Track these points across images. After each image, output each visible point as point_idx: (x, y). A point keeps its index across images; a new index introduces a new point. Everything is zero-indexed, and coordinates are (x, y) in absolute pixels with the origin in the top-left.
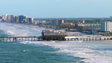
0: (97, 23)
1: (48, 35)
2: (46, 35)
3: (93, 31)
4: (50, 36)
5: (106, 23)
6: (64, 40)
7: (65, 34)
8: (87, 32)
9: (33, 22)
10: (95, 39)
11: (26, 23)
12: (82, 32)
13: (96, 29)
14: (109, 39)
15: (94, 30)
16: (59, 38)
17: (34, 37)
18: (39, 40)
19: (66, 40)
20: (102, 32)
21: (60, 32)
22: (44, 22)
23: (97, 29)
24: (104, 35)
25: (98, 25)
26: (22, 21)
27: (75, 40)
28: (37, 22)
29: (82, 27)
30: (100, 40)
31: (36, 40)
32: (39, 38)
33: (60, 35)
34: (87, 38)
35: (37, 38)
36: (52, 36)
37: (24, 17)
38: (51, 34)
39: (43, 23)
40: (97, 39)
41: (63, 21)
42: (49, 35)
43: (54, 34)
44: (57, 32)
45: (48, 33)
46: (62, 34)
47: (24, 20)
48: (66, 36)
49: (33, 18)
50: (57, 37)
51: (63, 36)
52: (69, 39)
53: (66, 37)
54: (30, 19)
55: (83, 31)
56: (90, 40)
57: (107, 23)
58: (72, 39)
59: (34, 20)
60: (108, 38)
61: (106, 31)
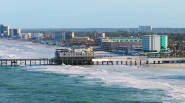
0: (132, 37)
1: (65, 56)
2: (63, 56)
3: (130, 50)
4: (69, 58)
5: (150, 38)
6: (90, 64)
7: (92, 55)
8: (119, 51)
9: (21, 35)
10: (138, 62)
11: (9, 37)
12: (111, 52)
13: (134, 47)
14: (161, 62)
15: (132, 48)
16: (84, 61)
17: (43, 59)
18: (52, 65)
19: (93, 64)
20: (145, 51)
21: (84, 52)
22: (41, 35)
23: (136, 46)
24: (149, 56)
25: (133, 40)
26: (2, 35)
27: (108, 64)
28: (28, 36)
29: (110, 43)
30: (147, 63)
31: (48, 65)
32: (52, 60)
33: (85, 56)
34: (126, 61)
35: (49, 61)
36: (71, 58)
37: (5, 27)
38: (71, 55)
39: (39, 38)
40: (142, 62)
41: (73, 33)
42: (68, 56)
43: (75, 55)
44: (80, 52)
45: (65, 53)
46: (87, 55)
47: (5, 32)
48: (93, 58)
49: (20, 29)
50: (80, 59)
51: (89, 57)
52: (98, 62)
53: (93, 60)
54: (15, 31)
55: (113, 51)
56: (131, 64)
57: (153, 38)
58: (103, 62)
59: (21, 32)
60: (159, 61)
61: (150, 50)
